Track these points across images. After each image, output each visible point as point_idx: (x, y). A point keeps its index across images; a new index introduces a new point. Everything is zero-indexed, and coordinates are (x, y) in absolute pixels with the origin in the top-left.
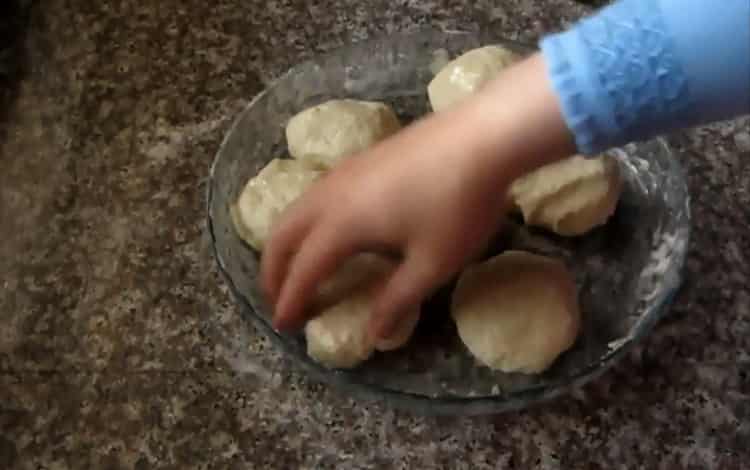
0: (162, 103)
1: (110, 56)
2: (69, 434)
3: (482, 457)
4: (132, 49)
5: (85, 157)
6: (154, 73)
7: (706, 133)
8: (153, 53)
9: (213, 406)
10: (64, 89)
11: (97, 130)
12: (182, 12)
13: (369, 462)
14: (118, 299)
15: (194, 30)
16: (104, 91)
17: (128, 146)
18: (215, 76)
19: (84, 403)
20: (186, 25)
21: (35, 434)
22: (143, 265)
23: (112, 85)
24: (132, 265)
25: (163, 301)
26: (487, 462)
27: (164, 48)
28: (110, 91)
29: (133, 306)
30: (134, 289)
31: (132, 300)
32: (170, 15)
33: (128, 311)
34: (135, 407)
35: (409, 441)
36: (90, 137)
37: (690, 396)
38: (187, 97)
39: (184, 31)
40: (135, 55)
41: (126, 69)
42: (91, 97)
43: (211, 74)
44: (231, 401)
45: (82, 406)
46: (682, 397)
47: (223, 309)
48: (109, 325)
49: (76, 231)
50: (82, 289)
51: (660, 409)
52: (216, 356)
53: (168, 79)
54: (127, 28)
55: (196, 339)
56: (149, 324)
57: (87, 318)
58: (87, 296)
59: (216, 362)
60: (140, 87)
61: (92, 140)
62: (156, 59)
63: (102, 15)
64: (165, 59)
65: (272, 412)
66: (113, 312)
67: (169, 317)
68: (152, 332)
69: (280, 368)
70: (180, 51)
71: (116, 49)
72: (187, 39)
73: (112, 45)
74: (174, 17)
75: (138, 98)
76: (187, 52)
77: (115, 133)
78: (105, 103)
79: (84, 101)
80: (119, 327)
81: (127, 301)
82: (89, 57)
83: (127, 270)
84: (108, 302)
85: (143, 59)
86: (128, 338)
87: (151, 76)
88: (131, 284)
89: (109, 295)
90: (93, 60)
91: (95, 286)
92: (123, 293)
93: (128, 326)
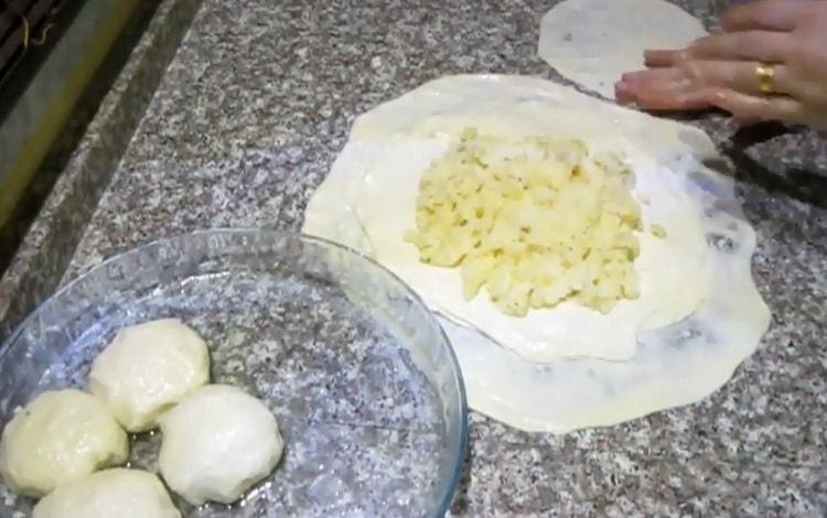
1: (269, 129)
4: (289, 126)
5: (238, 218)
6: (307, 147)
8: (307, 131)
9: (333, 455)
10: (226, 155)
11: (251, 194)
12: (336, 96)
14: (256, 347)
15: (346, 114)
16: (260, 161)
17: (278, 211)
20: (339, 108)
22: (281, 319)
23: (269, 156)
24: (271, 318)
25: (296, 355)
27: (318, 127)
28: (267, 160)
29: (269, 355)
30: (269, 339)
31: (268, 350)
32: (326, 98)
33: (264, 359)
35: (511, 509)
36: (245, 199)
37: (782, 494)
39: (337, 114)
40: (292, 131)
41: (282, 143)
42: (249, 164)
46: (774, 495)
47: (350, 366)
48: (246, 370)
50: (223, 335)
51: (752, 503)
52: (340, 409)
53: (319, 155)
54: (286, 106)
55: (323, 391)
56: (281, 372)
57: (225, 363)
58: (228, 341)
59: (339, 415)
60: (293, 161)
61: (246, 203)
62: (311, 136)
63: (264, 92)
64: (319, 136)
65: (386, 467)
66: (251, 359)
67: (301, 369)
68: (283, 381)
69: (398, 426)
70: (332, 132)
71: (275, 124)
72: (339, 121)
73: (272, 120)
74: (329, 101)
75: (290, 170)
76: (338, 133)
77: (267, 199)
78: (260, 171)
79: (242, 166)
80: (254, 373)
81: (264, 349)
82: (250, 129)
83: (267, 322)
84: (246, 349)
85: (298, 135)
86: (261, 384)
87: (304, 151)
88: (269, 335)
89: (248, 343)
90: (253, 132)
91: (235, 332)
92: (260, 342)
93: (262, 372)
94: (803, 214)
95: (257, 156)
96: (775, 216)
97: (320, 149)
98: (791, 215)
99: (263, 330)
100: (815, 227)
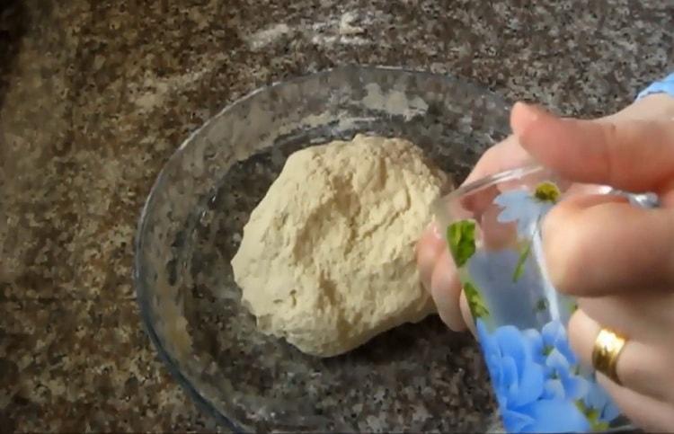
0: (150, 57)
1: (103, 14)
2: (65, 355)
3: (438, 375)
4: (123, 8)
5: (80, 106)
6: (142, 29)
7: (640, 83)
8: (142, 12)
10: (62, 44)
11: (91, 81)
13: (336, 380)
14: (110, 233)
16: (97, 47)
17: (119, 95)
18: (196, 33)
19: (80, 327)
21: (34, 356)
22: (133, 203)
23: (105, 41)
24: (123, 203)
26: (443, 379)
27: (151, 7)
28: (103, 46)
29: (123, 240)
30: (124, 225)
31: (122, 234)
33: (119, 245)
34: (125, 331)
36: (85, 88)
38: (173, 51)
40: (126, 13)
41: (117, 27)
42: (85, 51)
43: (194, 31)
44: (211, 324)
45: (77, 330)
48: (102, 257)
49: (72, 173)
50: (77, 225)
52: (199, 284)
53: (155, 36)
57: (81, 251)
58: (83, 231)
59: (199, 288)
60: (129, 43)
61: (86, 90)
62: (145, 17)
64: (152, 16)
65: (248, 334)
66: (106, 246)
70: (166, 10)
71: (108, 8)
73: (105, 4)
75: (128, 53)
76: (172, 11)
77: (107, 85)
78: (97, 57)
79: (79, 54)
80: (111, 258)
81: (118, 235)
82: (84, 16)
83: (119, 208)
84: (101, 236)
85: (132, 17)
86: (119, 269)
87: (140, 32)
88: (122, 220)
89: (101, 230)
90: (87, 18)
91: (89, 221)
92: (115, 228)
93: (119, 257)
94: (631, 52)
95: (92, 42)
96: (605, 57)
97: (155, 29)
98: (620, 55)
99: (115, 215)
100: (642, 63)
